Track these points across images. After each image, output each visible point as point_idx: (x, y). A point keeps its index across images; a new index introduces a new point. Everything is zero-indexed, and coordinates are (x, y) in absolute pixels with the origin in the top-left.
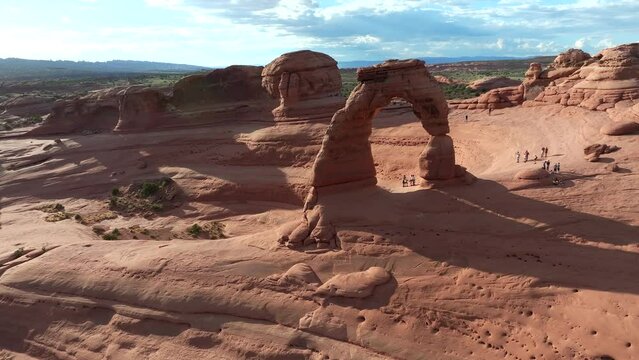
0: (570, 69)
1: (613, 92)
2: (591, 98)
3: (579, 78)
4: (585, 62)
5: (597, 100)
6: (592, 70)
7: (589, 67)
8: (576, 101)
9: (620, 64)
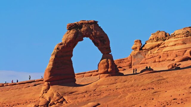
0: (159, 42)
1: (181, 50)
2: (172, 55)
3: (165, 47)
4: (167, 38)
5: (175, 56)
6: (171, 41)
7: (170, 40)
8: (164, 59)
9: (183, 36)
